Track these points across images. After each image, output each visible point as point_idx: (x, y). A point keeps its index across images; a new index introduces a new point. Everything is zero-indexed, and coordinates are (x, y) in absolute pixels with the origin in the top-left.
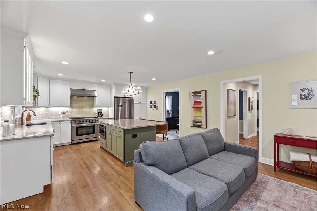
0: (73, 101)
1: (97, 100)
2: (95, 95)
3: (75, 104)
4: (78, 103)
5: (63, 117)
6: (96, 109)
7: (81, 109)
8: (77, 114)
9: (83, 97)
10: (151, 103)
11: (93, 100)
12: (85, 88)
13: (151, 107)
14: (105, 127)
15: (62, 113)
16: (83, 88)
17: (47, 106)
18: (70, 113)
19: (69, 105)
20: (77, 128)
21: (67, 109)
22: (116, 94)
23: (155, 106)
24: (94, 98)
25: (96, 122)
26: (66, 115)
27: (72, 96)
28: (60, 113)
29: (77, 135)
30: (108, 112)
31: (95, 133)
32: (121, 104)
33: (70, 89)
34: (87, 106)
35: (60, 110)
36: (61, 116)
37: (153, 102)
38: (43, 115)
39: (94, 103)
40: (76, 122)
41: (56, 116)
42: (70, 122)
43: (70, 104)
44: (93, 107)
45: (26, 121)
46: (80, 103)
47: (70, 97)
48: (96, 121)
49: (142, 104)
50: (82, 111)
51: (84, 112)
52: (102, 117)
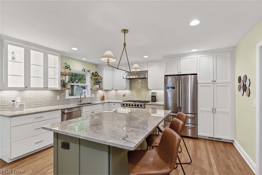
2: (148, 76)
5: (123, 99)
7: (139, 92)
13: (240, 89)
19: (125, 88)
22: (166, 71)
23: (245, 88)
32: (169, 86)
33: (126, 72)
40: (124, 105)
42: (121, 105)
49: (218, 84)
50: (139, 94)
51: (141, 95)
52: (155, 102)
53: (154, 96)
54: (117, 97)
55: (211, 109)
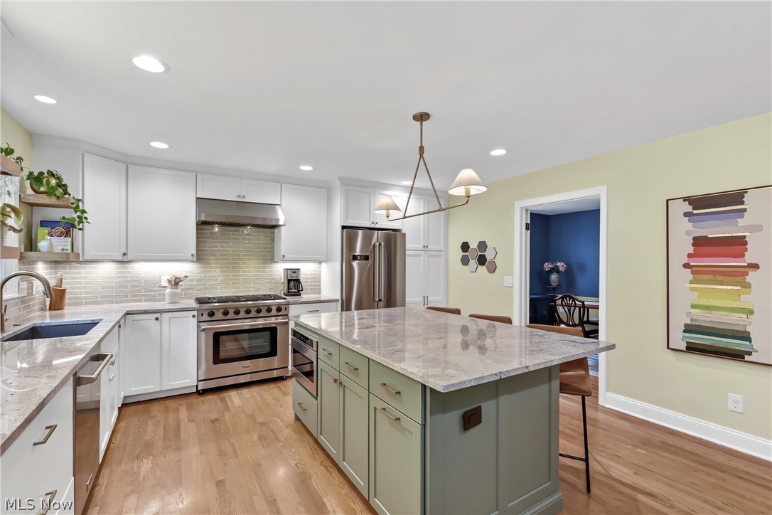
0: (206, 242)
1: (285, 238)
2: (278, 220)
3: (214, 251)
4: (222, 247)
5: (172, 295)
6: (279, 269)
7: (233, 267)
8: (221, 286)
9: (241, 229)
10: (465, 247)
11: (273, 239)
12: (244, 197)
13: (465, 261)
14: (315, 345)
15: (169, 281)
16: (239, 196)
17: (120, 258)
18: (198, 280)
19: (193, 255)
20: (217, 336)
21: (185, 269)
22: (346, 215)
23: (482, 260)
24: (276, 230)
25: (281, 313)
26: (182, 290)
27: (202, 225)
28: (165, 283)
29: (217, 360)
30: (320, 278)
31: (275, 355)
32: (358, 252)
33: (197, 198)
34: (250, 259)
35: (164, 271)
36: (168, 290)
37: (473, 245)
38: (109, 287)
39: (273, 248)
40: (211, 314)
41: (152, 291)
42: (194, 316)
43: (194, 252)
44: (273, 261)
45: (50, 309)
46: (231, 247)
47: (197, 229)
48: (279, 310)
49: (431, 253)
50: (235, 276)
51: (241, 278)
52: (300, 295)
53: (294, 280)
54: (130, 292)
55: (421, 299)
